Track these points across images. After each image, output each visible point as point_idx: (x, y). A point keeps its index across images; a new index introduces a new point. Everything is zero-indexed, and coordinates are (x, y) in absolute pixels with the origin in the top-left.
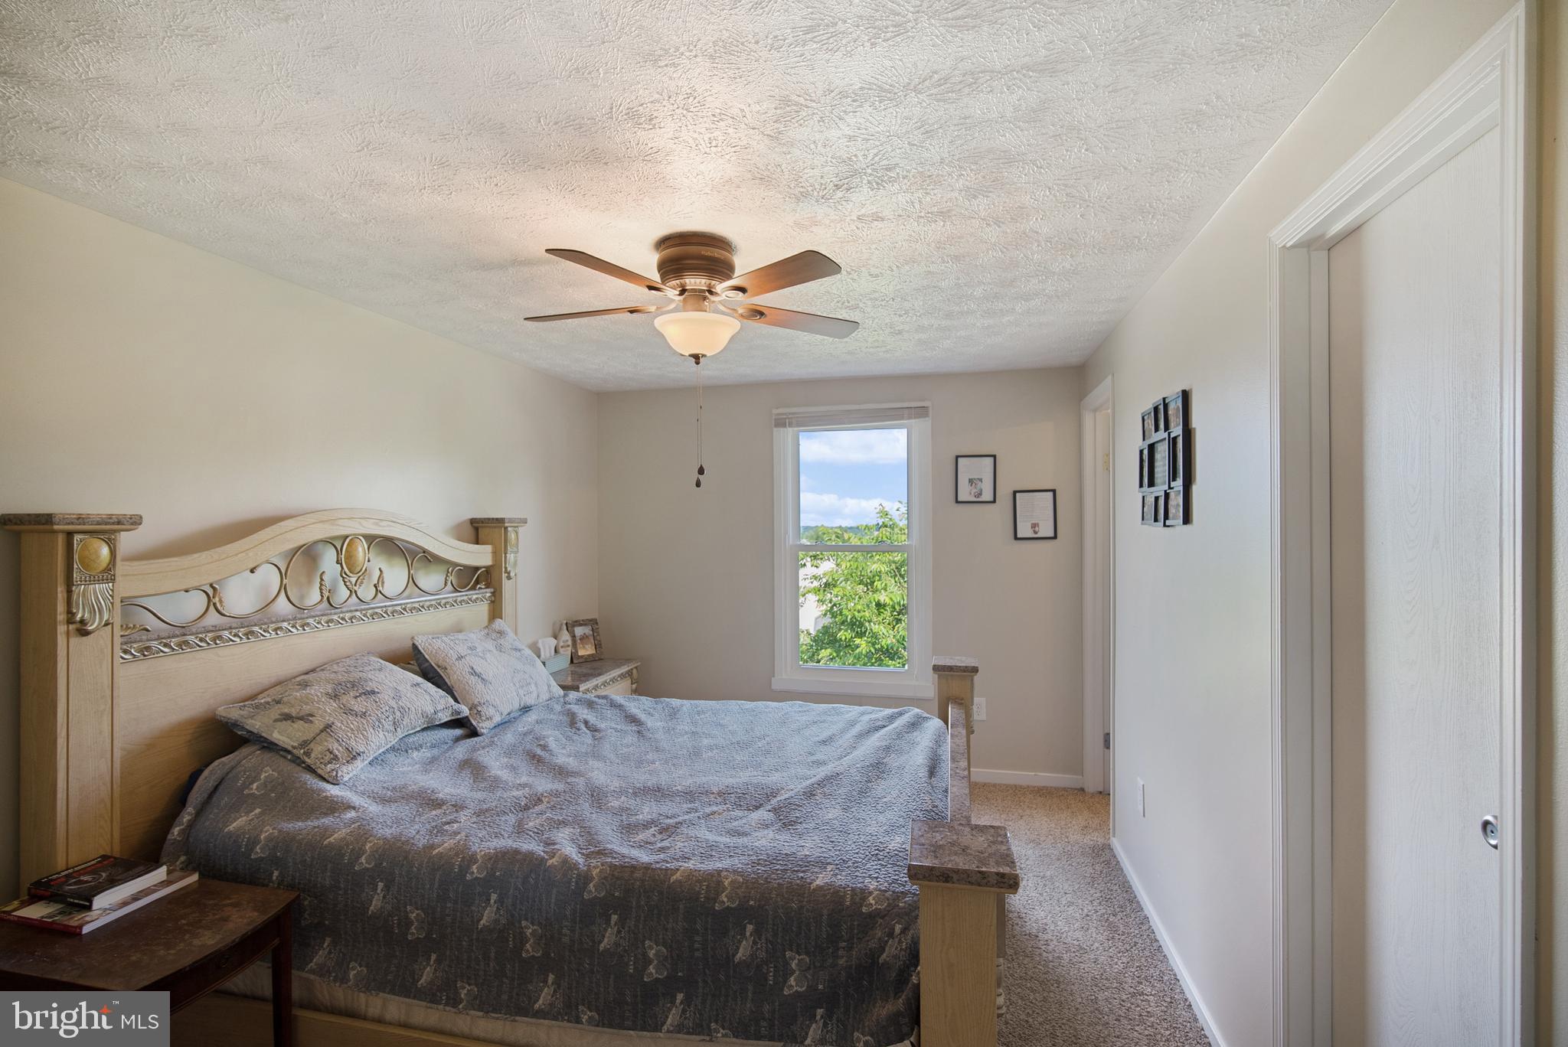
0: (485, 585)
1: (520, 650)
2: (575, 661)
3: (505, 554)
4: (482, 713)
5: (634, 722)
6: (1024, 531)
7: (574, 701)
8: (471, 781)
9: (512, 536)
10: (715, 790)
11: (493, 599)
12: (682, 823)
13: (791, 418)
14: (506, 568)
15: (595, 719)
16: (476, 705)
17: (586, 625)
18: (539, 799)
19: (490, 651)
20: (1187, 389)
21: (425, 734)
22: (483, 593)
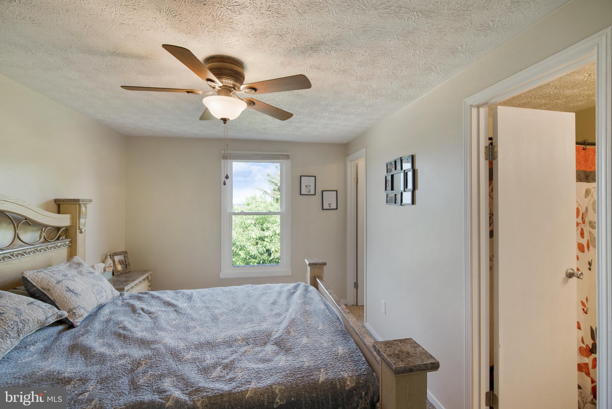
0: (65, 237)
1: (93, 273)
2: (115, 274)
3: (79, 219)
4: (77, 314)
5: (170, 305)
6: (326, 206)
7: (128, 298)
8: (83, 359)
9: (83, 209)
10: (239, 338)
11: (70, 244)
12: (234, 361)
13: (230, 155)
14: (79, 227)
15: (146, 306)
16: (72, 309)
17: (121, 254)
18: (138, 363)
19: (75, 275)
20: (413, 154)
21: (38, 333)
22: (65, 242)
